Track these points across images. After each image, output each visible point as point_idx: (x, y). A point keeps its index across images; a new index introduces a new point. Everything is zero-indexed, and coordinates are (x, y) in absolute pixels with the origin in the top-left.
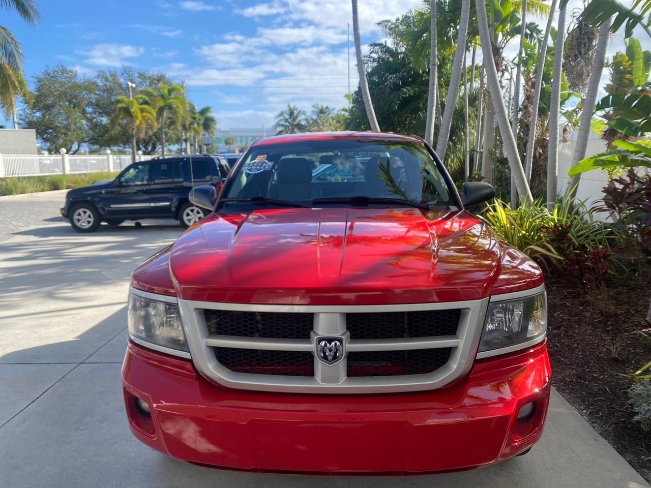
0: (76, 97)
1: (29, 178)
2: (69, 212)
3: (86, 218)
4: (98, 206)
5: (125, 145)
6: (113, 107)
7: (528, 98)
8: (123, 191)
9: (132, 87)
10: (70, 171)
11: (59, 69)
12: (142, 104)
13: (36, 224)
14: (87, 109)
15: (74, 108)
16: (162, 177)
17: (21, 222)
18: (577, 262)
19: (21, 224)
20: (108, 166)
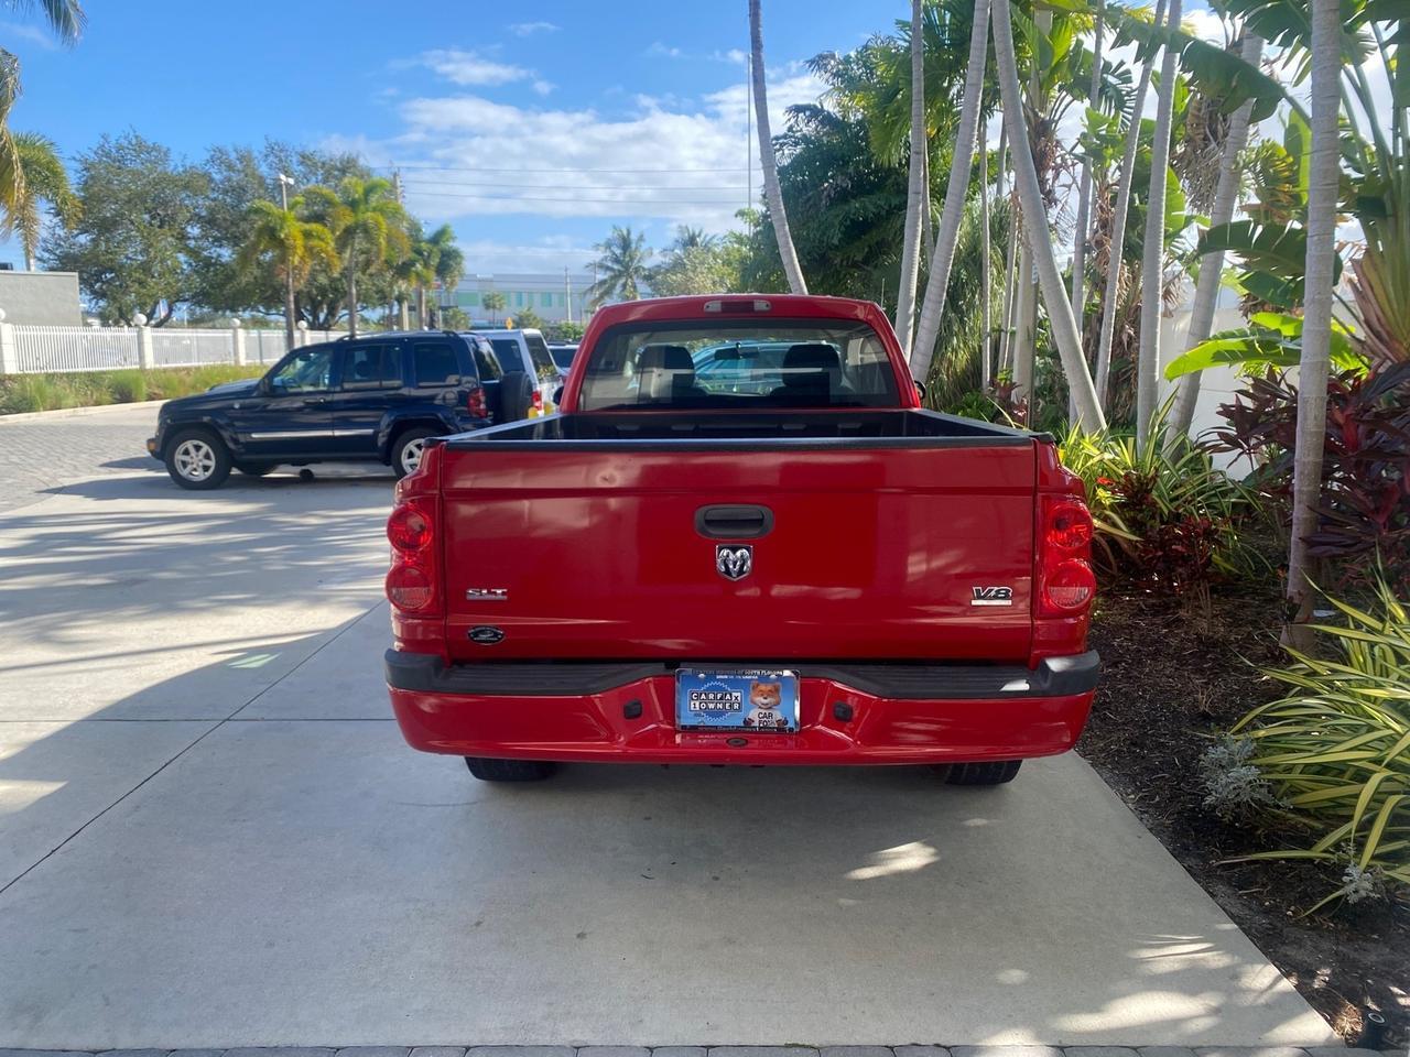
0: (165, 204)
1: (68, 374)
2: (164, 448)
3: (200, 461)
4: (226, 434)
5: (268, 308)
6: (244, 226)
7: (1104, 224)
8: (273, 405)
9: (287, 184)
10: (156, 362)
11: (130, 143)
12: (307, 220)
13: (92, 472)
14: (189, 229)
15: (160, 227)
16: (358, 377)
17: (62, 467)
18: (1163, 545)
19: (61, 472)
20: (236, 353)
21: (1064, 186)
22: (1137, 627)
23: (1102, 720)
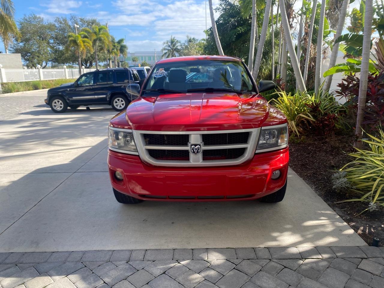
0: (43, 34)
1: (20, 82)
2: (49, 102)
3: (59, 105)
4: (66, 98)
5: (73, 62)
6: (66, 40)
7: (306, 33)
8: (77, 89)
9: (77, 27)
10: (44, 78)
11: (32, 16)
12: (83, 38)
13: (30, 109)
14: (50, 41)
15: (42, 40)
16: (100, 81)
17: (21, 108)
18: (322, 122)
19: (21, 109)
20: (66, 76)
21: (295, 23)
22: (315, 144)
23: (305, 168)
